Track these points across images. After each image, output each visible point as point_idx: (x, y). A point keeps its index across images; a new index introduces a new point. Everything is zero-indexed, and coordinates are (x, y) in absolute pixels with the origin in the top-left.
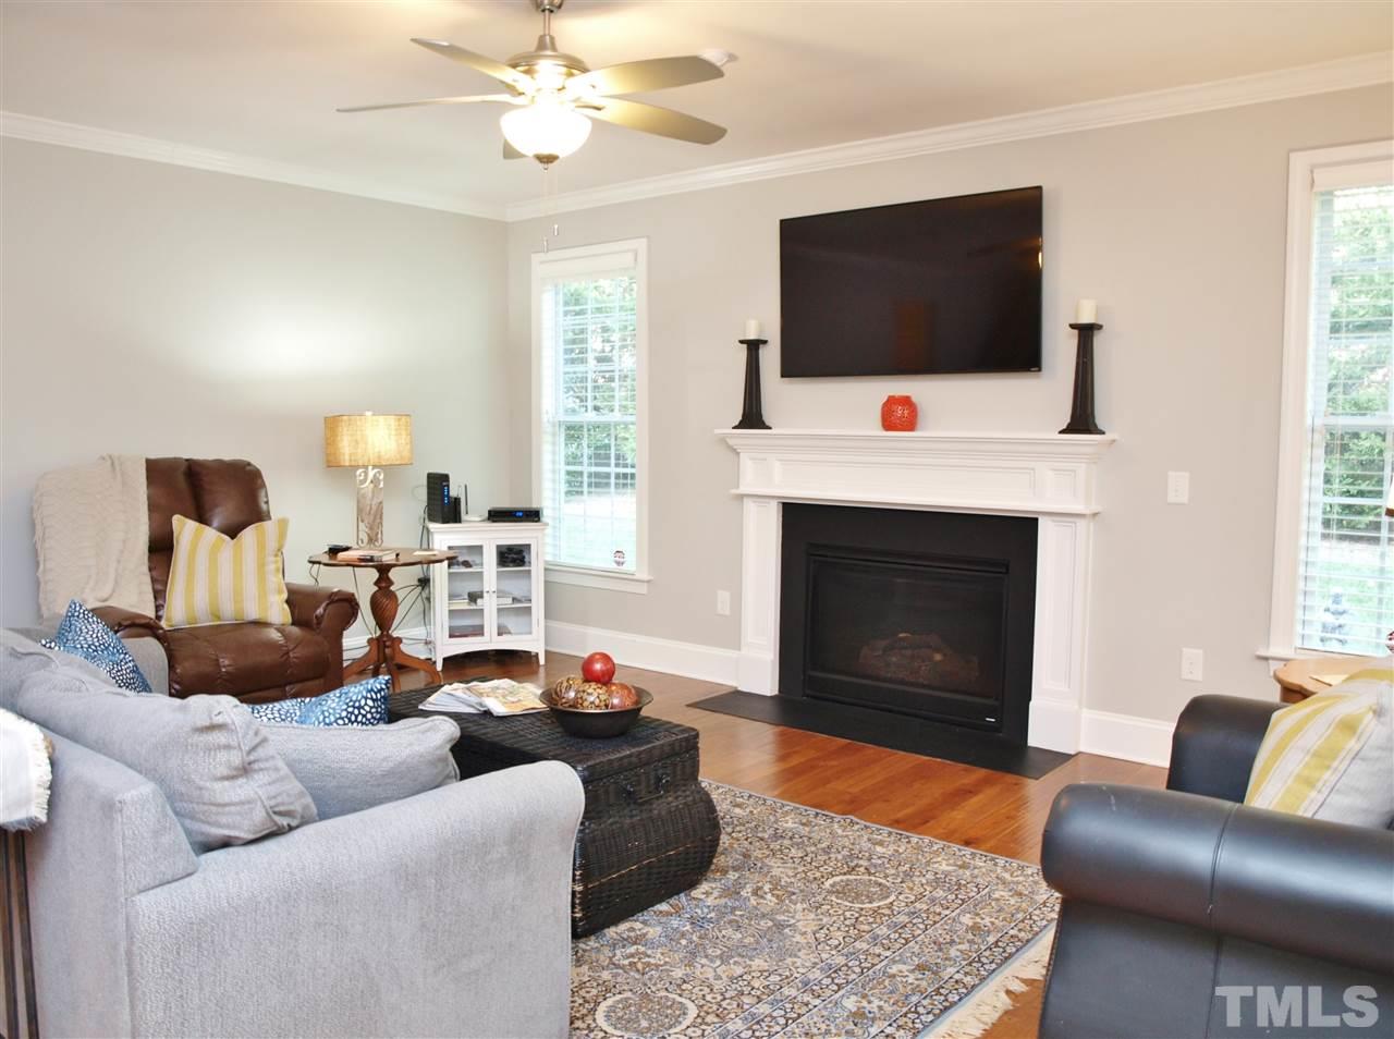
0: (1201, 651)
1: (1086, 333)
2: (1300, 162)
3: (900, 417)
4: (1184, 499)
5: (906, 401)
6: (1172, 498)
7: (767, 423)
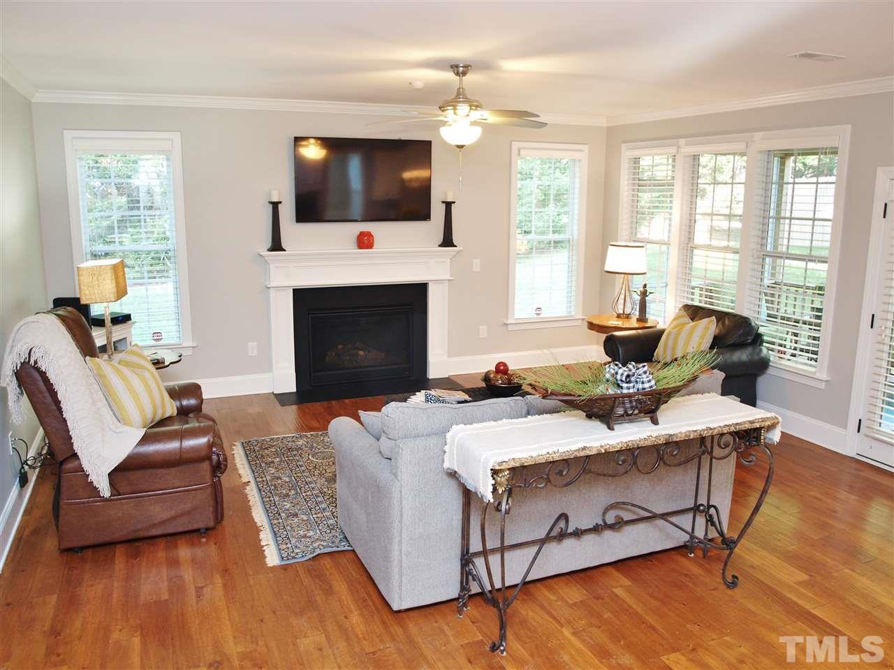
0: (485, 327)
1: (448, 205)
2: (515, 145)
3: (365, 241)
4: (479, 270)
5: (369, 235)
6: (475, 270)
7: (284, 248)
